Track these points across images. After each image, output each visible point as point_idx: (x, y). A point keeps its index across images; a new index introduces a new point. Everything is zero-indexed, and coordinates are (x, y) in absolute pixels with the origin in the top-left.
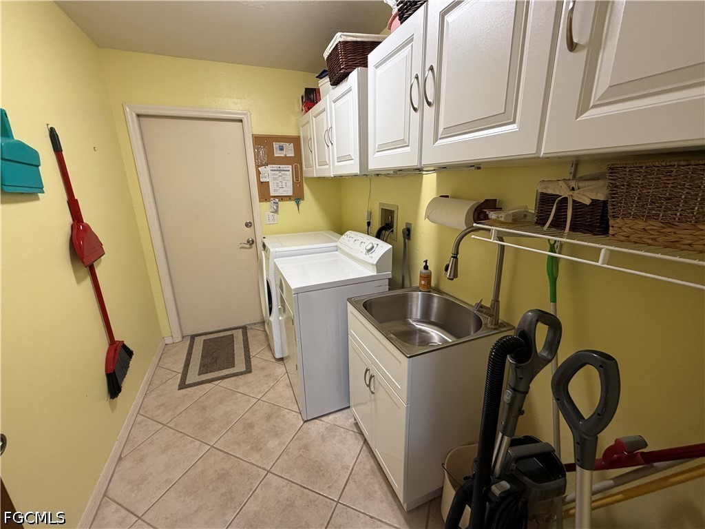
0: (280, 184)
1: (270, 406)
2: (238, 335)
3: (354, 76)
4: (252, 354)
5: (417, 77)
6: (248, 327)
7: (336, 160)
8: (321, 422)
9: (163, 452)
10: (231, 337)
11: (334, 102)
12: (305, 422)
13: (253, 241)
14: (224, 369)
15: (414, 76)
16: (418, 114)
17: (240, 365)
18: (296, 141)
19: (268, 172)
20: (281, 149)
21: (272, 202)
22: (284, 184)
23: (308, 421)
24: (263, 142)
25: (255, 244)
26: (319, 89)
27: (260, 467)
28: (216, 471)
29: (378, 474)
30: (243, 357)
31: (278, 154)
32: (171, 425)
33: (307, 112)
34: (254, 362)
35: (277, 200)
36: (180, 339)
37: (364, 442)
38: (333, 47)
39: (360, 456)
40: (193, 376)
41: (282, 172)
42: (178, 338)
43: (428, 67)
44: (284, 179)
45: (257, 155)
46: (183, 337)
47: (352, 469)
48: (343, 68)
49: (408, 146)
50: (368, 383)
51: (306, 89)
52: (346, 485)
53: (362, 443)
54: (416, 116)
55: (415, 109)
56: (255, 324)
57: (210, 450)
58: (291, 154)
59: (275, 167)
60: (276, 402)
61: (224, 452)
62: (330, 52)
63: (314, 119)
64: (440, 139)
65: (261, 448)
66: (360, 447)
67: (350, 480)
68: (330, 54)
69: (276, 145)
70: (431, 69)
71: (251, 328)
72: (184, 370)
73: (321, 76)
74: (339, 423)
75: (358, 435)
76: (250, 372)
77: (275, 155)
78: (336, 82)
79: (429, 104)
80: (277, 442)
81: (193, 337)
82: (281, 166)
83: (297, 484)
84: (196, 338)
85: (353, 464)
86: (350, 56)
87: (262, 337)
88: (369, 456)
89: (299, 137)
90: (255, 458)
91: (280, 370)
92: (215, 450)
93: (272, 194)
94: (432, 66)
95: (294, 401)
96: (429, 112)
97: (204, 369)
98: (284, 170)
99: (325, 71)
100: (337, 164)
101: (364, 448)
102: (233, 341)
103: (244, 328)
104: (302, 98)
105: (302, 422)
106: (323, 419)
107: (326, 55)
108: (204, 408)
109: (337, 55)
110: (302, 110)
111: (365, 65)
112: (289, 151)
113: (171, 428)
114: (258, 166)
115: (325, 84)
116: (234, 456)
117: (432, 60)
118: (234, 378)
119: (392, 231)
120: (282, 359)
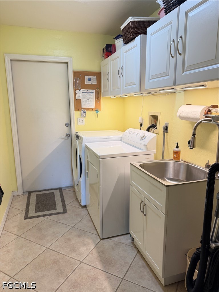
0: (88, 101)
1: (80, 231)
2: (57, 194)
3: (138, 39)
4: (66, 203)
5: (174, 41)
6: (63, 189)
7: (124, 85)
8: (111, 240)
9: (20, 249)
10: (53, 193)
11: (125, 53)
12: (101, 239)
13: (69, 135)
14: (50, 210)
15: (172, 40)
16: (174, 59)
17: (60, 209)
18: (98, 75)
19: (80, 93)
20: (89, 80)
21: (82, 112)
22: (90, 101)
23: (103, 239)
24: (79, 76)
25: (70, 136)
26: (115, 45)
27: (76, 260)
28: (51, 260)
29: (147, 268)
30: (61, 204)
31: (87, 82)
32: (22, 236)
33: (107, 58)
34: (68, 207)
35: (85, 110)
36: (22, 193)
37: (138, 252)
38: (127, 24)
39: (135, 258)
40: (32, 213)
41: (89, 94)
42: (21, 193)
43: (179, 36)
44: (90, 98)
45: (75, 83)
46: (24, 192)
47: (131, 264)
48: (132, 35)
49: (168, 75)
50: (142, 210)
51: (107, 45)
52: (127, 271)
53: (136, 252)
54: (173, 60)
55: (173, 57)
56: (67, 187)
57: (47, 250)
58: (95, 83)
59: (85, 90)
60: (83, 229)
61: (55, 251)
62: (125, 26)
63: (111, 62)
64: (186, 71)
65: (76, 251)
66: (135, 254)
67: (130, 269)
68: (125, 27)
69: (86, 78)
70: (181, 37)
71: (65, 189)
72: (26, 210)
73: (116, 38)
74: (122, 241)
75: (134, 248)
76: (66, 212)
77: (86, 84)
78: (127, 42)
79: (180, 54)
80: (85, 249)
81: (29, 193)
82: (88, 90)
83: (99, 269)
84: (32, 194)
85: (131, 262)
86: (136, 29)
87: (72, 194)
88: (141, 259)
89: (100, 72)
90: (73, 255)
91: (84, 212)
92: (50, 250)
93: (83, 107)
94: (181, 36)
95: (94, 229)
96: (180, 58)
97: (38, 210)
98: (90, 93)
99: (119, 35)
100: (125, 88)
101: (138, 254)
102: (54, 196)
103: (60, 189)
104: (103, 49)
105: (100, 240)
106: (112, 239)
107: (122, 27)
108: (41, 229)
109: (129, 28)
110: (103, 57)
111: (145, 33)
112: (94, 81)
113: (23, 238)
114: (75, 90)
115: (119, 42)
116: (61, 253)
117: (181, 33)
118: (57, 215)
119: (156, 128)
120: (85, 206)
